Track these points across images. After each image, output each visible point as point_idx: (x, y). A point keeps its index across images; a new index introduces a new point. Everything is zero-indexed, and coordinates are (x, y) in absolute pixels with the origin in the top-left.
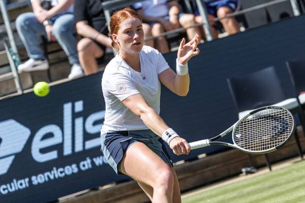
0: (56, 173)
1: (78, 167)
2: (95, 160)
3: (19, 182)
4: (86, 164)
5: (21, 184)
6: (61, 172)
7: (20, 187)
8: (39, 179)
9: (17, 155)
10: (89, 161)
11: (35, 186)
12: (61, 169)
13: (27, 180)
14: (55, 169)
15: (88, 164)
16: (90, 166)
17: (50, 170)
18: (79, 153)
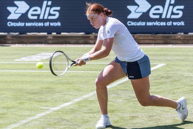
0: (157, 23)
1: (166, 23)
2: (173, 23)
3: (142, 23)
4: (170, 24)
5: (142, 24)
6: (159, 24)
7: (142, 25)
8: (150, 24)
9: (144, 13)
10: (171, 22)
11: (147, 26)
12: (159, 23)
13: (145, 23)
14: (157, 22)
15: (170, 23)
16: (171, 25)
17: (155, 22)
18: (168, 19)
